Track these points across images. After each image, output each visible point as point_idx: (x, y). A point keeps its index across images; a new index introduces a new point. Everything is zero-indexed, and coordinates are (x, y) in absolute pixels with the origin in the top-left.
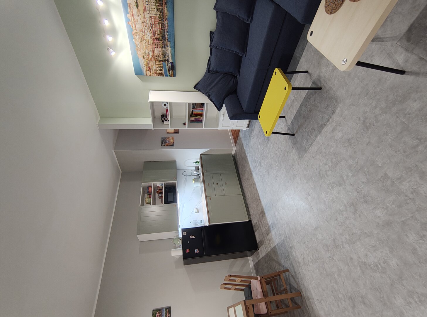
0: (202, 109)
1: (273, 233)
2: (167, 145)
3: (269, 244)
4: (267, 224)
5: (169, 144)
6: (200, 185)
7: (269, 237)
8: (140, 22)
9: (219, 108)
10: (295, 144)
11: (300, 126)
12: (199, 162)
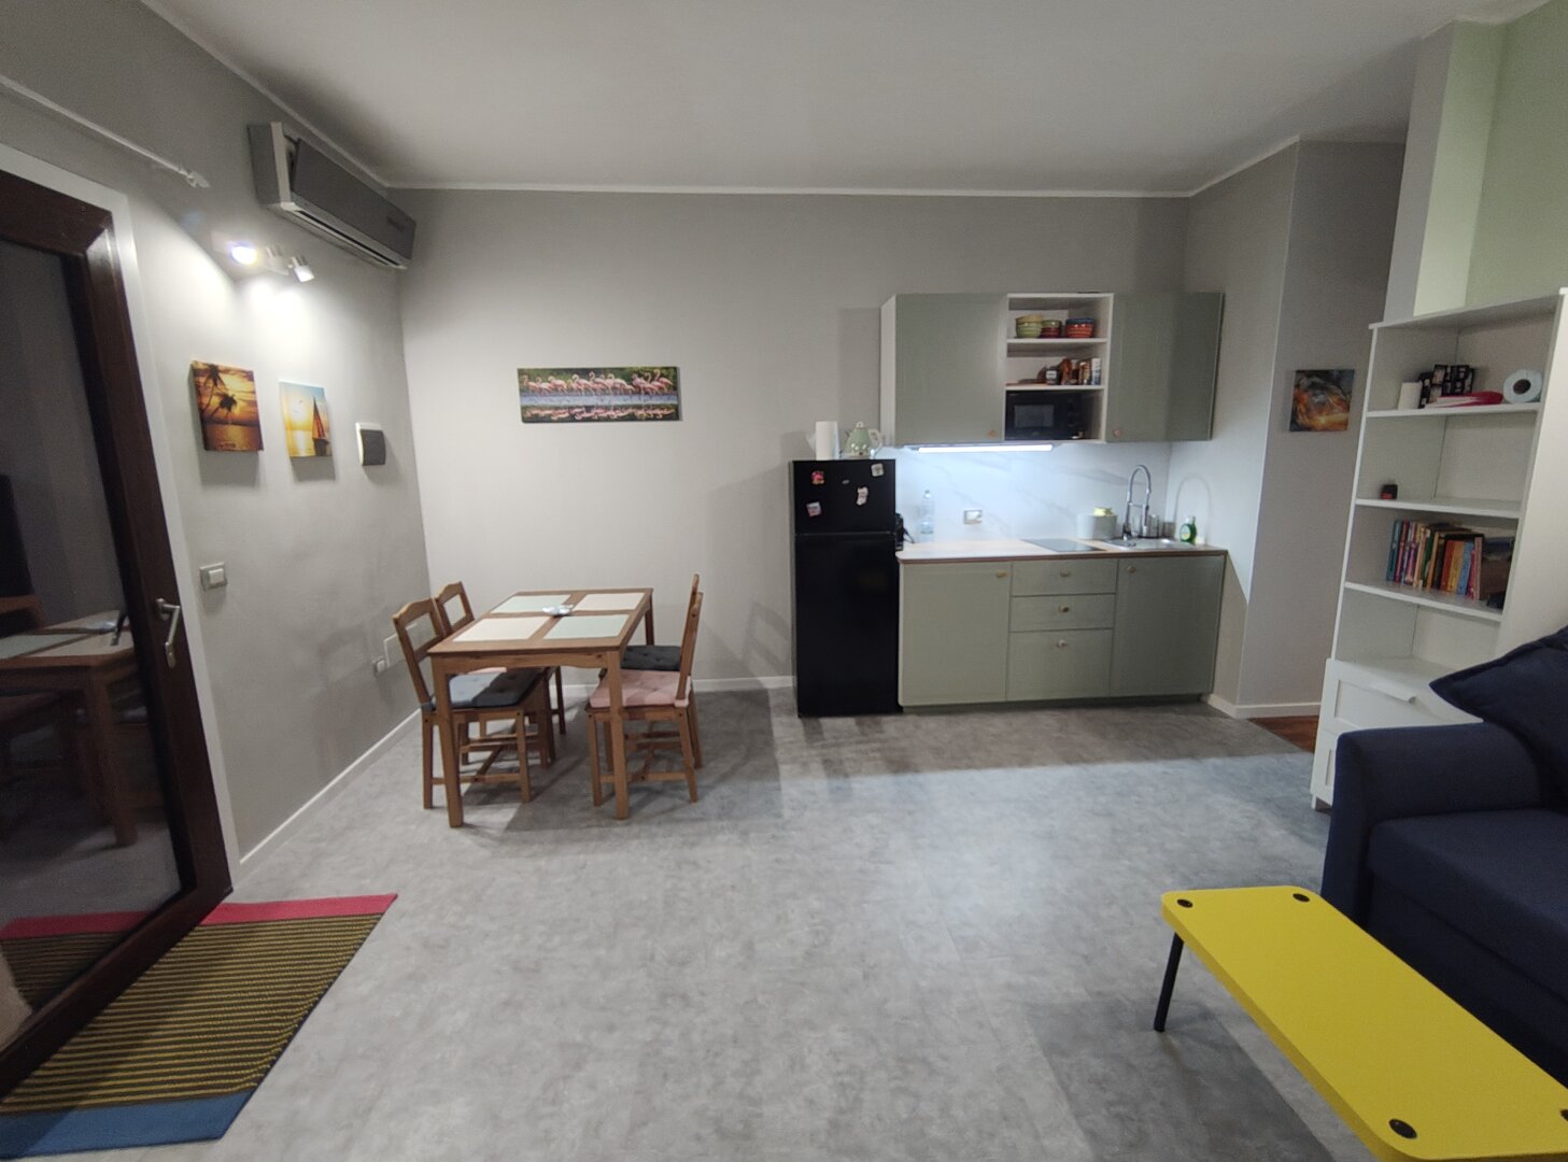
0: (1476, 591)
1: (819, 784)
2: (1297, 400)
3: (794, 760)
4: (858, 772)
5: (1301, 407)
6: (1080, 538)
7: (816, 766)
9: (1451, 688)
10: (1113, 1011)
11: (1190, 1082)
12: (1191, 540)
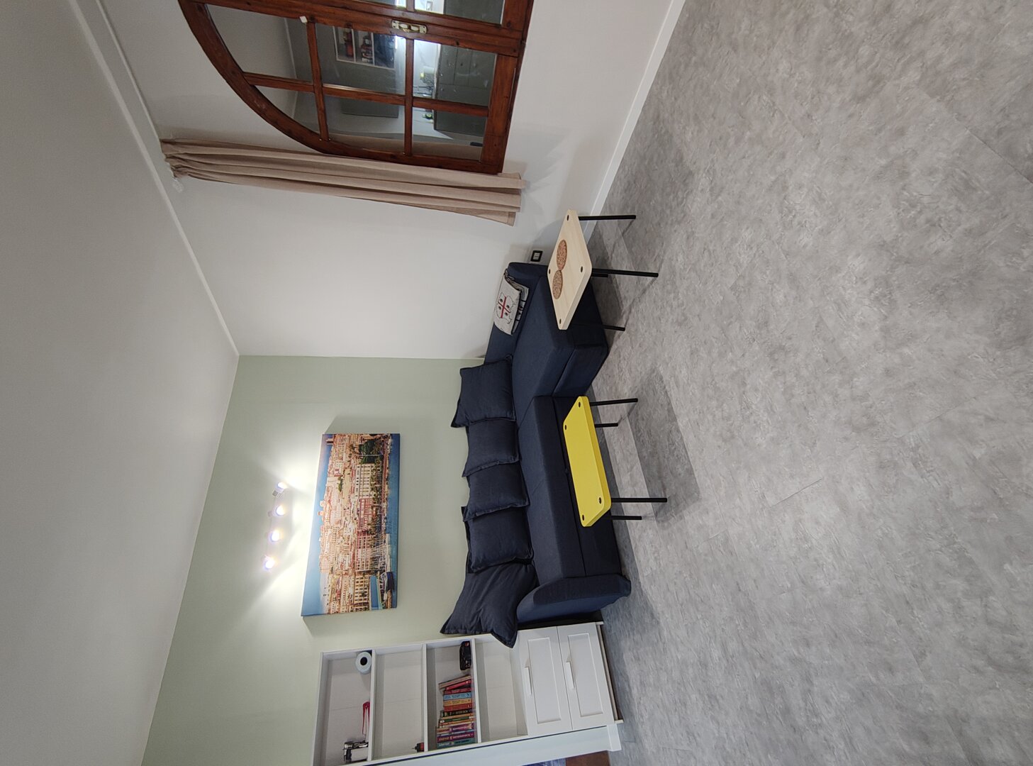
8: (340, 509)
